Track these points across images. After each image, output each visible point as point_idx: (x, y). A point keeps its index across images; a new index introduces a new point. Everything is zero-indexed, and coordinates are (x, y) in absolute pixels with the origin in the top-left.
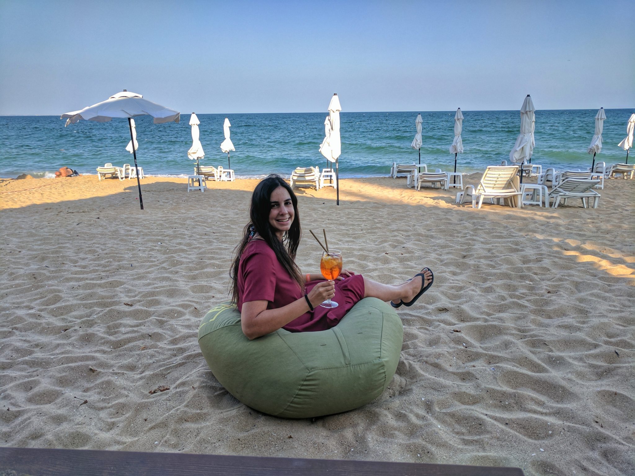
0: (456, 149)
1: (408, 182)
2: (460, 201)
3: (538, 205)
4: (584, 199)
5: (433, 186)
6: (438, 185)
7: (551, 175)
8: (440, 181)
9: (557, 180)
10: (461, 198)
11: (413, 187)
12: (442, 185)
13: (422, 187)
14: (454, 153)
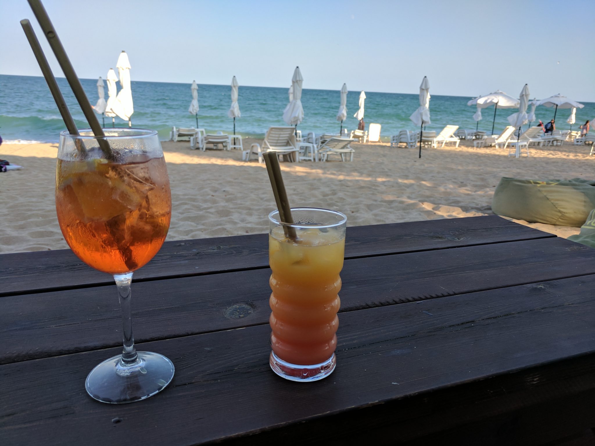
0: (234, 114)
1: (192, 144)
2: (246, 159)
3: (310, 160)
4: (342, 155)
5: (215, 148)
6: (220, 146)
7: (312, 138)
8: (222, 143)
9: (317, 142)
10: (246, 156)
11: (198, 149)
12: (224, 146)
13: (207, 149)
14: (233, 117)
